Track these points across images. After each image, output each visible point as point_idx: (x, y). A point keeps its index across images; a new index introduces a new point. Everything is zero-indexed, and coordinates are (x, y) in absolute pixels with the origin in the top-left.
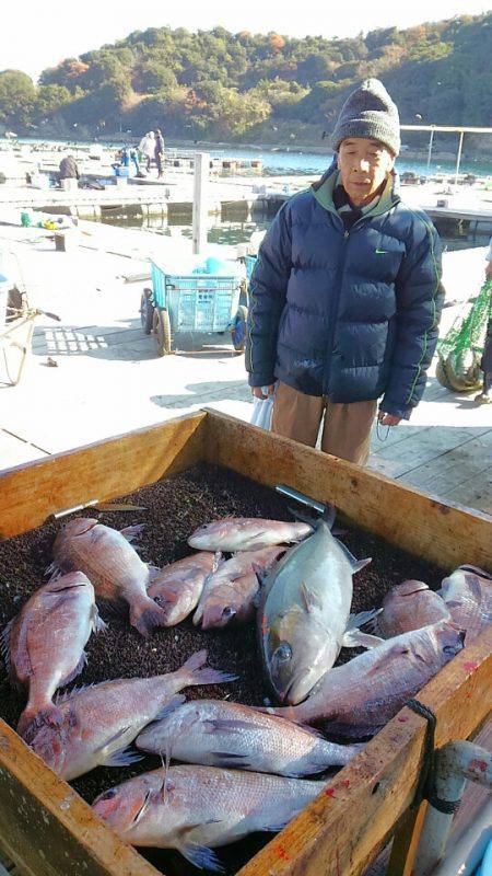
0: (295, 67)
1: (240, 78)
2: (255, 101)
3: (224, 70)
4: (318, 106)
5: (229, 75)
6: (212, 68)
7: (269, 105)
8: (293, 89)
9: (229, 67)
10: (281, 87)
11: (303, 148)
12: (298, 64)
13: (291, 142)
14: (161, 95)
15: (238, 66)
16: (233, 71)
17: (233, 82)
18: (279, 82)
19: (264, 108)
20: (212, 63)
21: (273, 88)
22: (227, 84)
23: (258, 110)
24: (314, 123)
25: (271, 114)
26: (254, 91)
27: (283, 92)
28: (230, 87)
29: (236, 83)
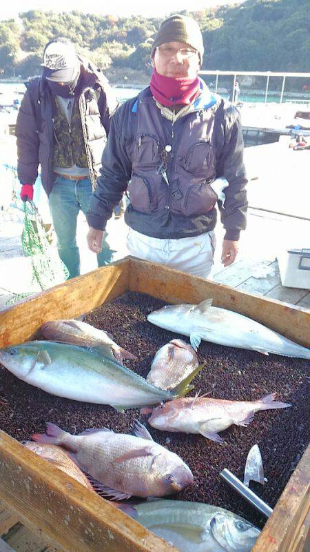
0: (125, 34)
1: (91, 41)
2: (101, 56)
3: (80, 36)
4: (141, 59)
5: (84, 40)
6: (73, 35)
7: (110, 59)
8: (125, 48)
9: (83, 34)
10: (117, 47)
11: (132, 86)
12: (127, 32)
13: (125, 82)
14: (39, 52)
15: (89, 33)
16: (86, 37)
17: (86, 44)
18: (115, 43)
19: (107, 61)
20: (72, 32)
21: (112, 47)
22: (82, 45)
23: (103, 62)
24: (139, 69)
25: (111, 64)
26: (100, 49)
27: (118, 50)
28: (84, 47)
29: (88, 45)
